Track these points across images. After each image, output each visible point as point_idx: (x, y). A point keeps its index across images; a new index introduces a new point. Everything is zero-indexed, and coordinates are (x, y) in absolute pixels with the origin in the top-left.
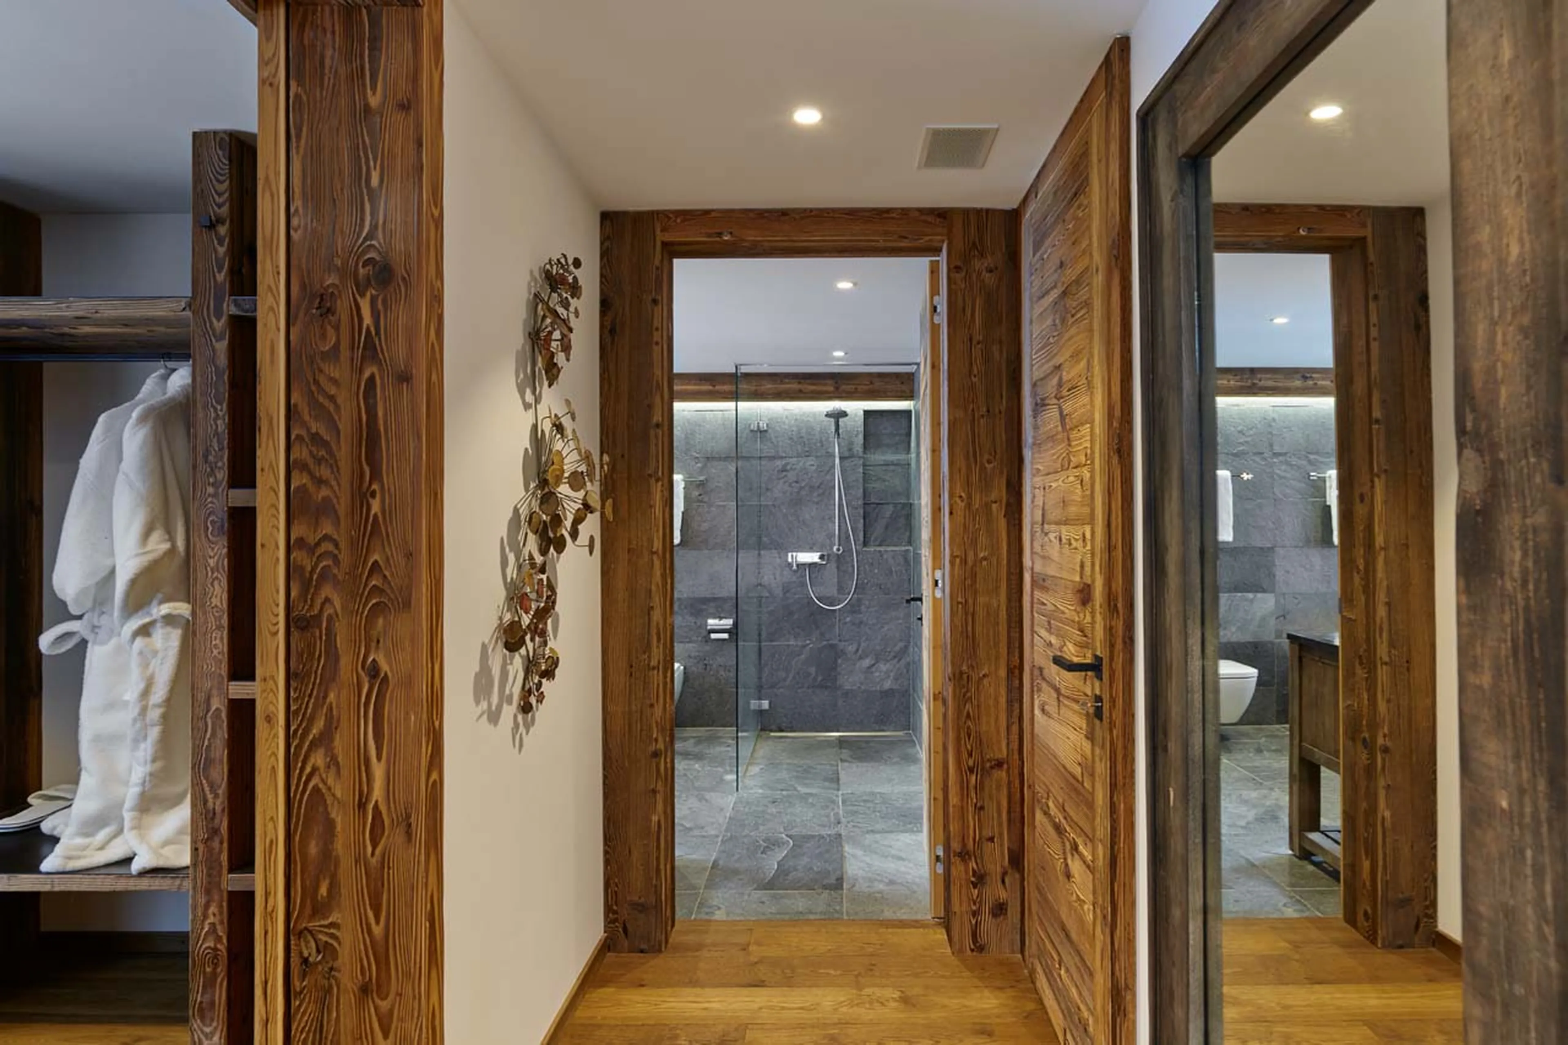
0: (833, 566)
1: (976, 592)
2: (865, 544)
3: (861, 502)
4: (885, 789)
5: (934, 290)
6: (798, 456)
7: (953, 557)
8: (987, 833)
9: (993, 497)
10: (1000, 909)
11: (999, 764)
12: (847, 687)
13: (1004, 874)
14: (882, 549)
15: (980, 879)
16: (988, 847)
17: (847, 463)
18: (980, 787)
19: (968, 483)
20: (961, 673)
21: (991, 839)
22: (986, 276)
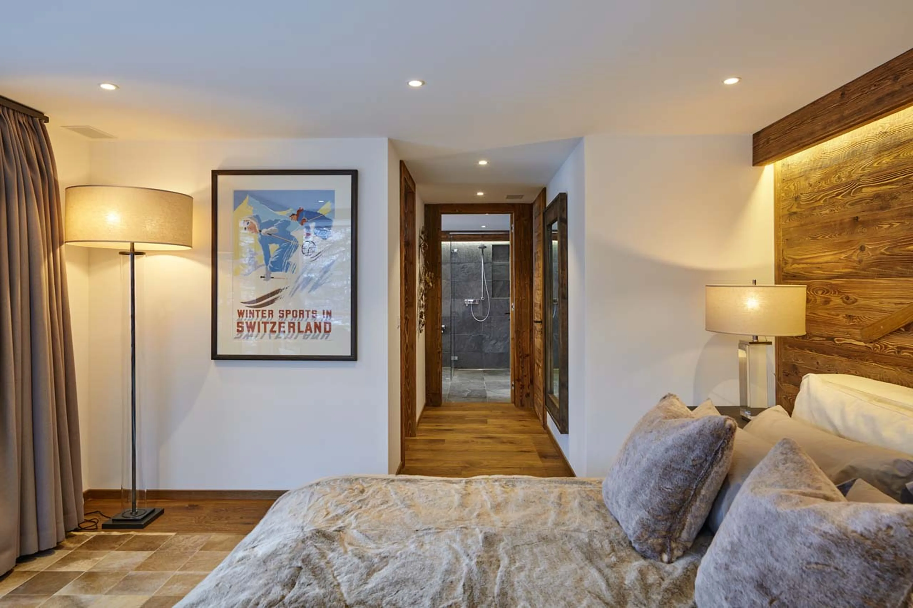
0: (481, 304)
1: (521, 309)
2: (493, 296)
3: (491, 280)
4: (500, 381)
5: (512, 223)
6: (468, 262)
7: (516, 299)
8: (525, 374)
9: (526, 282)
10: (528, 395)
11: (528, 355)
12: (486, 351)
13: (529, 386)
14: (499, 298)
15: (523, 387)
16: (525, 378)
17: (486, 265)
18: (522, 362)
19: (520, 279)
20: (518, 331)
21: (526, 376)
22: (525, 222)
